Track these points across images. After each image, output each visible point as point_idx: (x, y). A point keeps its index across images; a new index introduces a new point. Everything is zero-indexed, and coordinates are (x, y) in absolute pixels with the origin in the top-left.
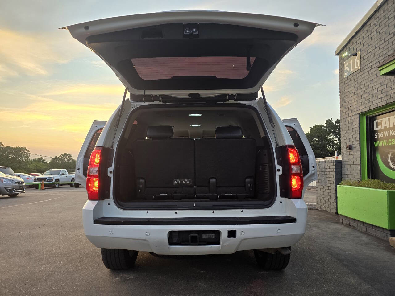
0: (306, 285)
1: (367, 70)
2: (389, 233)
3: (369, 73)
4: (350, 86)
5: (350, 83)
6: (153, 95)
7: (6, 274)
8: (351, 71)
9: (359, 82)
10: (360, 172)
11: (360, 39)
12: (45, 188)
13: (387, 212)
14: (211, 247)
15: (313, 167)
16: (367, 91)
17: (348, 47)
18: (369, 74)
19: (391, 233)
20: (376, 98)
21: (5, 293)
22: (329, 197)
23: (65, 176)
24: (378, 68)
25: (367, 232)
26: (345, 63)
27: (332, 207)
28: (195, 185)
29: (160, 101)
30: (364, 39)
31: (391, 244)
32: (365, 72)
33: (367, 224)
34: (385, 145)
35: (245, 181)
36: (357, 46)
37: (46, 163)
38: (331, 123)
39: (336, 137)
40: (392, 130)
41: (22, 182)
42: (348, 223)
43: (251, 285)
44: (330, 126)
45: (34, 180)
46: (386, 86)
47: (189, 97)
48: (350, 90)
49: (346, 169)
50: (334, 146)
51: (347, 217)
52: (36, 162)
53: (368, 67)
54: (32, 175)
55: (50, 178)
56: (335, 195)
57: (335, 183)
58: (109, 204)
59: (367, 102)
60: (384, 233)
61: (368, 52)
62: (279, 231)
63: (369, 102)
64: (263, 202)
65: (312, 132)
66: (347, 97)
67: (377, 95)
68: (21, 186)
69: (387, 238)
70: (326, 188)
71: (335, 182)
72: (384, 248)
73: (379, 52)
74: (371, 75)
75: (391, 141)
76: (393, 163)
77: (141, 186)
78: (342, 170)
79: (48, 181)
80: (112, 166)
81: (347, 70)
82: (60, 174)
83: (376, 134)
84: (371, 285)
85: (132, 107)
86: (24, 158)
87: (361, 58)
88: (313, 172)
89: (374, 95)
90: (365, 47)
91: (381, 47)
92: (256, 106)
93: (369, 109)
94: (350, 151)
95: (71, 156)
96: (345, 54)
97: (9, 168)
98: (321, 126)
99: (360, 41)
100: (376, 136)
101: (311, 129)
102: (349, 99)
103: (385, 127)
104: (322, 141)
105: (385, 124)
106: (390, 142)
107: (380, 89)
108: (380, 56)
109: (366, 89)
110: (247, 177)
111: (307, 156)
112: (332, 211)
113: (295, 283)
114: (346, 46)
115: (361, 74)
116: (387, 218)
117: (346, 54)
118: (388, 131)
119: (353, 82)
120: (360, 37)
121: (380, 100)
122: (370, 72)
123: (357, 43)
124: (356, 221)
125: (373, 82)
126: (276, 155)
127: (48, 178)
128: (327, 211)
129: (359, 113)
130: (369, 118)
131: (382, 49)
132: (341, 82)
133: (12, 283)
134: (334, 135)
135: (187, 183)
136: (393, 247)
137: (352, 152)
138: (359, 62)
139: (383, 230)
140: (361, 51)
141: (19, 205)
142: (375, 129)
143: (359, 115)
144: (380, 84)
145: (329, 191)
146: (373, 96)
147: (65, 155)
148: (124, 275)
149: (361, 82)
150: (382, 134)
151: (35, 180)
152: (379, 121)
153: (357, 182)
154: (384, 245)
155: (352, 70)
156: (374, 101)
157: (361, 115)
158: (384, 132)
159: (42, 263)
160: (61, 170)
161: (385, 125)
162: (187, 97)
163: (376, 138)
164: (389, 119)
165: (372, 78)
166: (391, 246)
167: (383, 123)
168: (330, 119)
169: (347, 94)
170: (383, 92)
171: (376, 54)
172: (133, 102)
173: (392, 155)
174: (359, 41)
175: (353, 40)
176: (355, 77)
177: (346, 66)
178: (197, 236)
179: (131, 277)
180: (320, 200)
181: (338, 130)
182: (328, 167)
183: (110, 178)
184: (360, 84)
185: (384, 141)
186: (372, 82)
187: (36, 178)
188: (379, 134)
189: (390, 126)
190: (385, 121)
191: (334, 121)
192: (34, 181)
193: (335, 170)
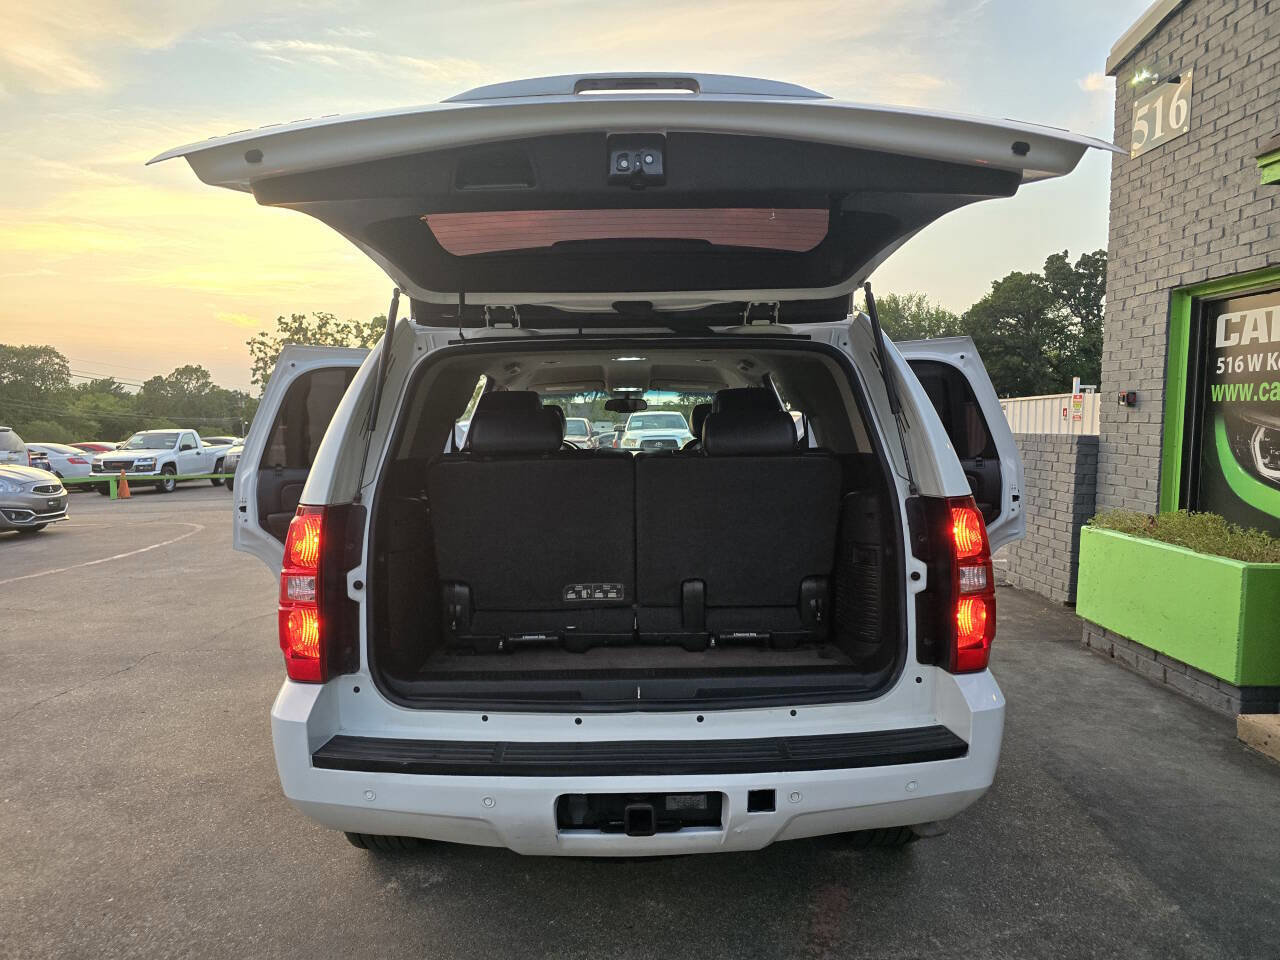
0: (980, 905)
1: (1211, 140)
2: (1238, 694)
3: (1219, 151)
4: (1148, 192)
5: (1147, 180)
6: (489, 307)
7: (38, 871)
8: (1156, 136)
9: (1180, 177)
10: (1156, 482)
11: (1195, 23)
12: (132, 493)
13: (1237, 631)
14: (692, 838)
15: (1016, 498)
16: (1205, 214)
17: (1151, 49)
18: (1215, 153)
19: (1242, 696)
20: (1231, 240)
21: (43, 953)
22: (1049, 552)
23: (194, 451)
24: (1258, 158)
25: (1165, 682)
26: (1136, 104)
27: (1058, 583)
28: (636, 600)
29: (515, 325)
30: (1208, 26)
31: (1242, 735)
32: (1202, 147)
33: (1169, 658)
34: (1248, 399)
35: (801, 586)
36: (1184, 49)
37: (127, 396)
38: (1064, 268)
39: (1076, 311)
40: (1276, 354)
41: (56, 488)
42: (1107, 647)
43: (810, 906)
44: (1059, 276)
45: (94, 466)
46: (1272, 205)
47: (615, 311)
48: (1146, 203)
49: (1110, 468)
50: (1068, 344)
51: (1105, 630)
52: (93, 393)
53: (1216, 131)
54: (84, 448)
55: (145, 460)
56: (1069, 549)
57: (1071, 510)
58: (357, 690)
59: (1200, 251)
60: (1221, 692)
61: (1219, 75)
62: (911, 786)
63: (1208, 253)
64: (859, 676)
65: (999, 297)
66: (1134, 226)
67: (1236, 233)
68: (54, 500)
69: (1229, 708)
70: (1043, 522)
71: (1071, 506)
72: (1220, 748)
73: (1260, 79)
74: (1222, 158)
75: (1268, 388)
76: (1267, 461)
77: (458, 608)
78: (1099, 470)
79: (138, 469)
80: (358, 563)
81: (1141, 132)
82: (177, 445)
83: (1220, 359)
84: (1180, 903)
85: (420, 349)
86: (53, 384)
87: (1193, 95)
88: (1013, 515)
89: (1228, 232)
90: (1211, 55)
91: (1267, 62)
92: (845, 344)
93: (1204, 278)
94: (1130, 410)
95: (205, 375)
96: (1140, 77)
97: (8, 431)
98: (1031, 277)
99: (1195, 30)
100: (1220, 368)
101: (997, 286)
102: (1139, 236)
103: (1254, 340)
104: (1028, 326)
105: (1255, 328)
106: (1266, 392)
107: (1249, 212)
108: (1262, 94)
109: (1202, 208)
110: (808, 578)
111: (995, 462)
112: (1054, 597)
113: (946, 895)
114: (1144, 44)
115: (1188, 151)
116: (1236, 650)
117: (1145, 75)
118: (1261, 355)
119: (1159, 175)
120: (1196, 16)
121: (1245, 251)
122: (1222, 149)
123: (1186, 38)
124: (1132, 646)
125: (1229, 184)
126: (909, 524)
127: (139, 460)
128: (1039, 594)
129: (1171, 288)
130: (1201, 305)
131: (1272, 69)
132: (1118, 172)
133: (61, 910)
134: (1071, 306)
135: (611, 595)
136: (1245, 743)
137: (1137, 415)
138: (1184, 105)
139: (1218, 685)
140: (1195, 69)
141: (53, 571)
142: (1220, 343)
143: (1170, 293)
144: (1252, 194)
145: (1049, 533)
146: (1224, 233)
147: (188, 371)
148: (412, 869)
149: (1186, 181)
150: (1241, 363)
151: (96, 468)
152: (1234, 317)
153: (1146, 523)
154: (1221, 736)
155: (1158, 133)
156: (1223, 252)
157: (1178, 293)
158: (1249, 356)
159: (150, 823)
160: (178, 434)
161: (1255, 335)
162: (609, 309)
163: (1218, 372)
164: (1269, 316)
165: (1227, 171)
166: (1240, 741)
167: (1248, 326)
168: (1061, 254)
169: (1137, 217)
170: (1257, 224)
171: (1248, 86)
172: (420, 326)
173: (1266, 435)
174: (1192, 30)
175: (1170, 26)
176: (1169, 159)
177: (1140, 119)
178: (647, 812)
179: (436, 878)
180: (1021, 558)
181: (1082, 290)
182: (1053, 457)
183: (356, 604)
184: (1183, 185)
185: (1246, 385)
186: (1225, 183)
187: (100, 460)
188: (1230, 359)
189: (1269, 337)
190: (1256, 320)
191: (1072, 261)
192: (95, 471)
193: (1077, 468)
